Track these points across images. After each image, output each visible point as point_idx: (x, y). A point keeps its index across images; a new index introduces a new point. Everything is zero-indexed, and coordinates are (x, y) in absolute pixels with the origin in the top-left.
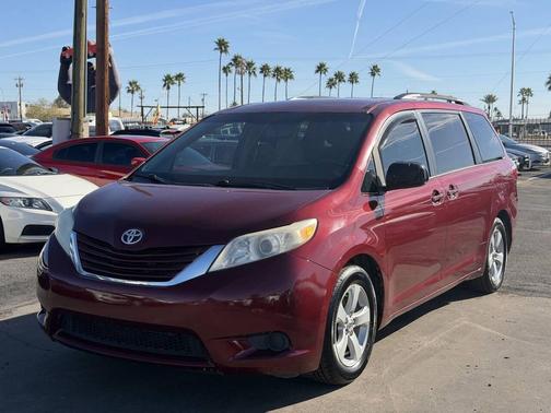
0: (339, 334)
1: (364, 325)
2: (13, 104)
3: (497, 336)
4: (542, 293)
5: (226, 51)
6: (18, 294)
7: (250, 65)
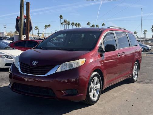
0: (91, 91)
1: (98, 89)
2: (3, 33)
3: (135, 93)
4: (148, 83)
5: (62, 18)
6: (4, 81)
7: (69, 22)
